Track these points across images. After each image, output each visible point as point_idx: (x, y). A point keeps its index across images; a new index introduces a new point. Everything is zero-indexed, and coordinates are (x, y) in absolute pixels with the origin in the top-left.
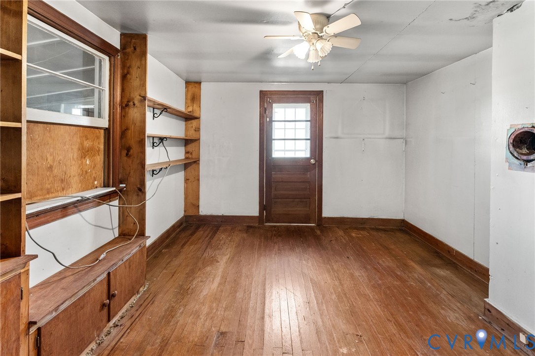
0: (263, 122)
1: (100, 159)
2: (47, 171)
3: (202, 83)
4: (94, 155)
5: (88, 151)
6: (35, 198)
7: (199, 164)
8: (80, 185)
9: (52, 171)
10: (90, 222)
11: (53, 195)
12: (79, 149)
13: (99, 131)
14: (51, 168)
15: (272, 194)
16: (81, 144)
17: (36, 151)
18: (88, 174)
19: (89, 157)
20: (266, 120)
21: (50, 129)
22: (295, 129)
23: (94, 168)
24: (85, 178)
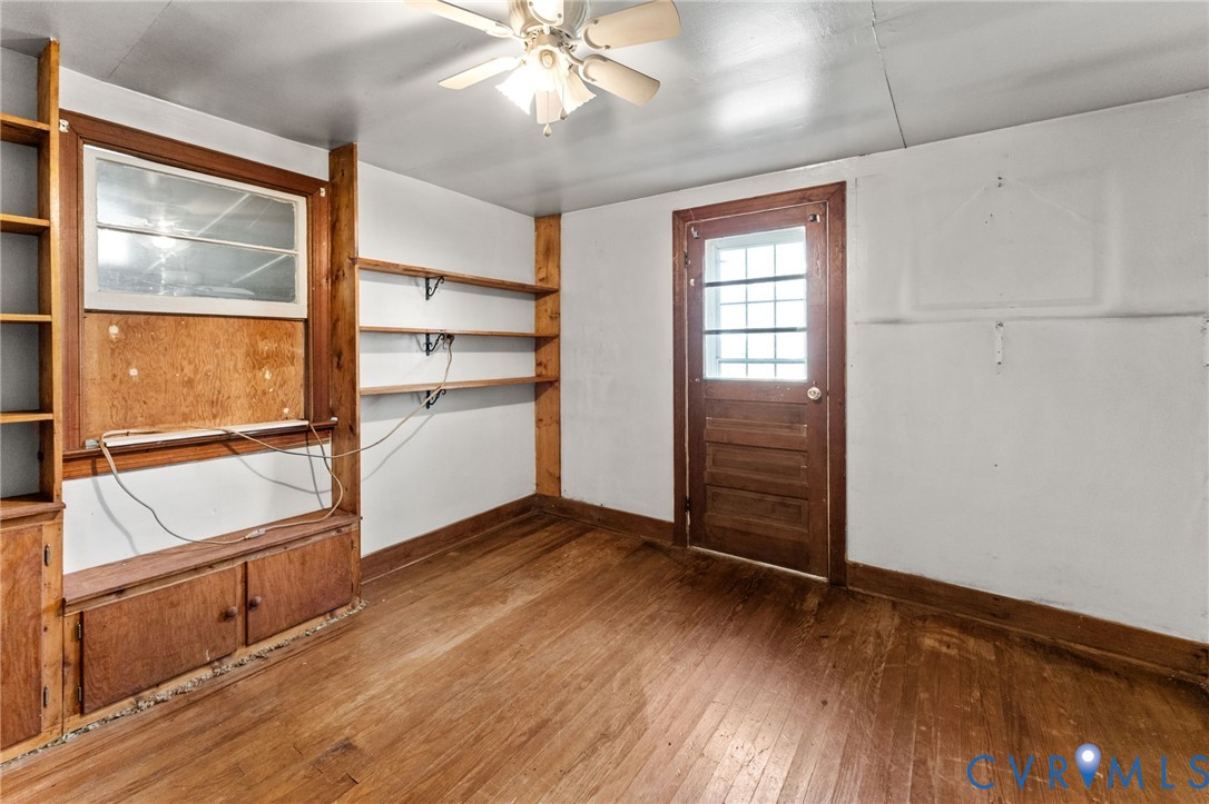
0: (681, 291)
1: (296, 372)
2: (184, 387)
3: (563, 215)
4: (282, 365)
5: (268, 357)
6: (161, 426)
7: (558, 389)
8: (250, 412)
9: (192, 387)
10: (261, 473)
11: (195, 424)
12: (248, 355)
13: (293, 326)
14: (190, 383)
15: (706, 474)
16: (252, 346)
17: (162, 357)
18: (267, 396)
19: (270, 369)
20: (689, 284)
21: (187, 323)
22: (775, 301)
23: (281, 386)
24: (261, 401)
